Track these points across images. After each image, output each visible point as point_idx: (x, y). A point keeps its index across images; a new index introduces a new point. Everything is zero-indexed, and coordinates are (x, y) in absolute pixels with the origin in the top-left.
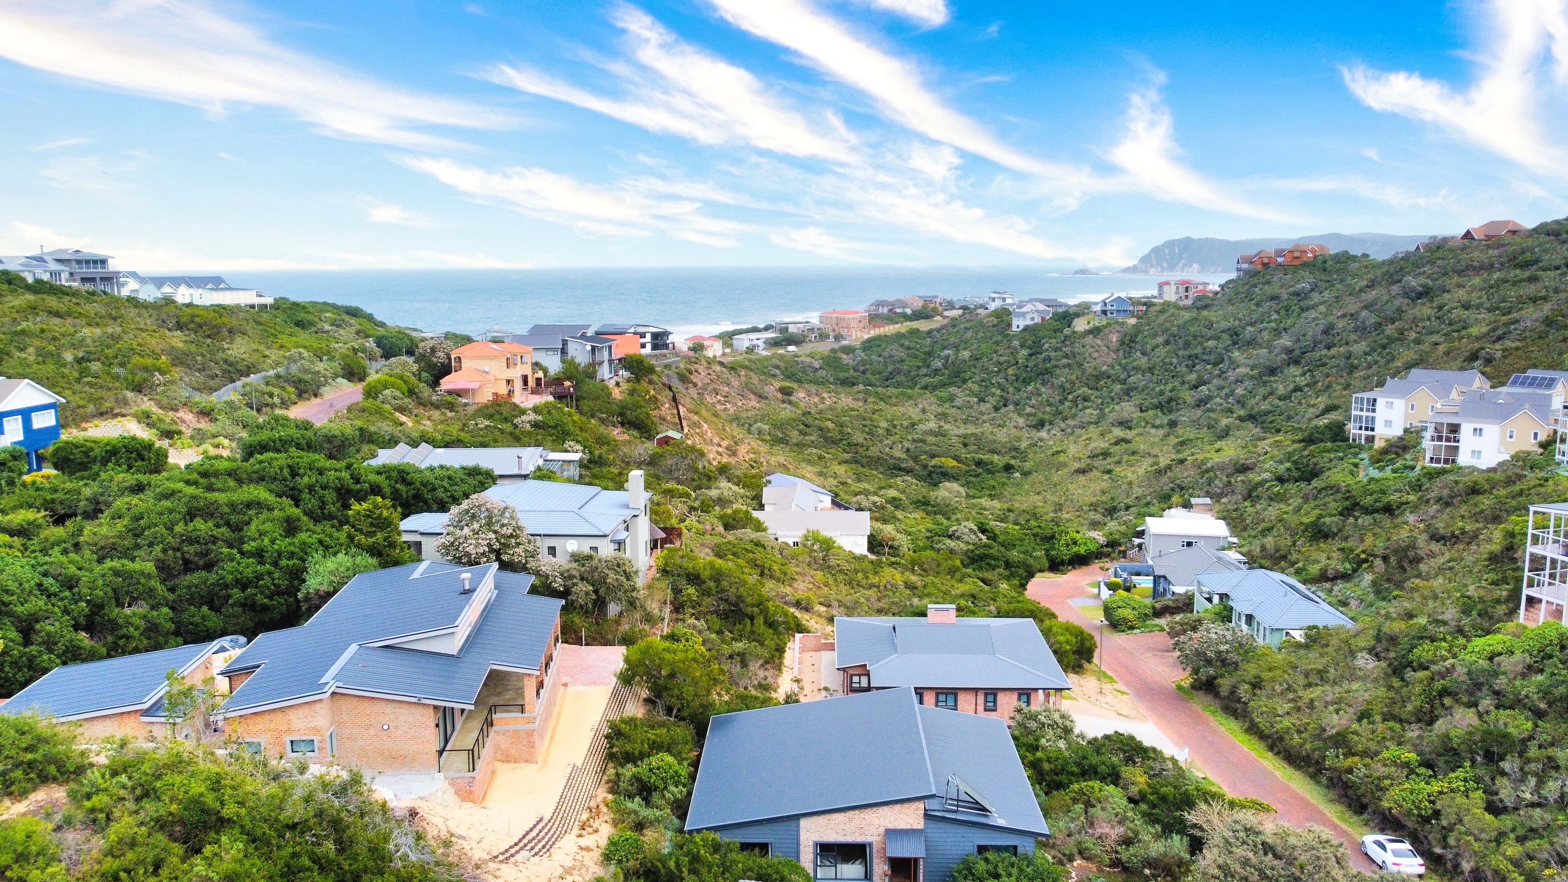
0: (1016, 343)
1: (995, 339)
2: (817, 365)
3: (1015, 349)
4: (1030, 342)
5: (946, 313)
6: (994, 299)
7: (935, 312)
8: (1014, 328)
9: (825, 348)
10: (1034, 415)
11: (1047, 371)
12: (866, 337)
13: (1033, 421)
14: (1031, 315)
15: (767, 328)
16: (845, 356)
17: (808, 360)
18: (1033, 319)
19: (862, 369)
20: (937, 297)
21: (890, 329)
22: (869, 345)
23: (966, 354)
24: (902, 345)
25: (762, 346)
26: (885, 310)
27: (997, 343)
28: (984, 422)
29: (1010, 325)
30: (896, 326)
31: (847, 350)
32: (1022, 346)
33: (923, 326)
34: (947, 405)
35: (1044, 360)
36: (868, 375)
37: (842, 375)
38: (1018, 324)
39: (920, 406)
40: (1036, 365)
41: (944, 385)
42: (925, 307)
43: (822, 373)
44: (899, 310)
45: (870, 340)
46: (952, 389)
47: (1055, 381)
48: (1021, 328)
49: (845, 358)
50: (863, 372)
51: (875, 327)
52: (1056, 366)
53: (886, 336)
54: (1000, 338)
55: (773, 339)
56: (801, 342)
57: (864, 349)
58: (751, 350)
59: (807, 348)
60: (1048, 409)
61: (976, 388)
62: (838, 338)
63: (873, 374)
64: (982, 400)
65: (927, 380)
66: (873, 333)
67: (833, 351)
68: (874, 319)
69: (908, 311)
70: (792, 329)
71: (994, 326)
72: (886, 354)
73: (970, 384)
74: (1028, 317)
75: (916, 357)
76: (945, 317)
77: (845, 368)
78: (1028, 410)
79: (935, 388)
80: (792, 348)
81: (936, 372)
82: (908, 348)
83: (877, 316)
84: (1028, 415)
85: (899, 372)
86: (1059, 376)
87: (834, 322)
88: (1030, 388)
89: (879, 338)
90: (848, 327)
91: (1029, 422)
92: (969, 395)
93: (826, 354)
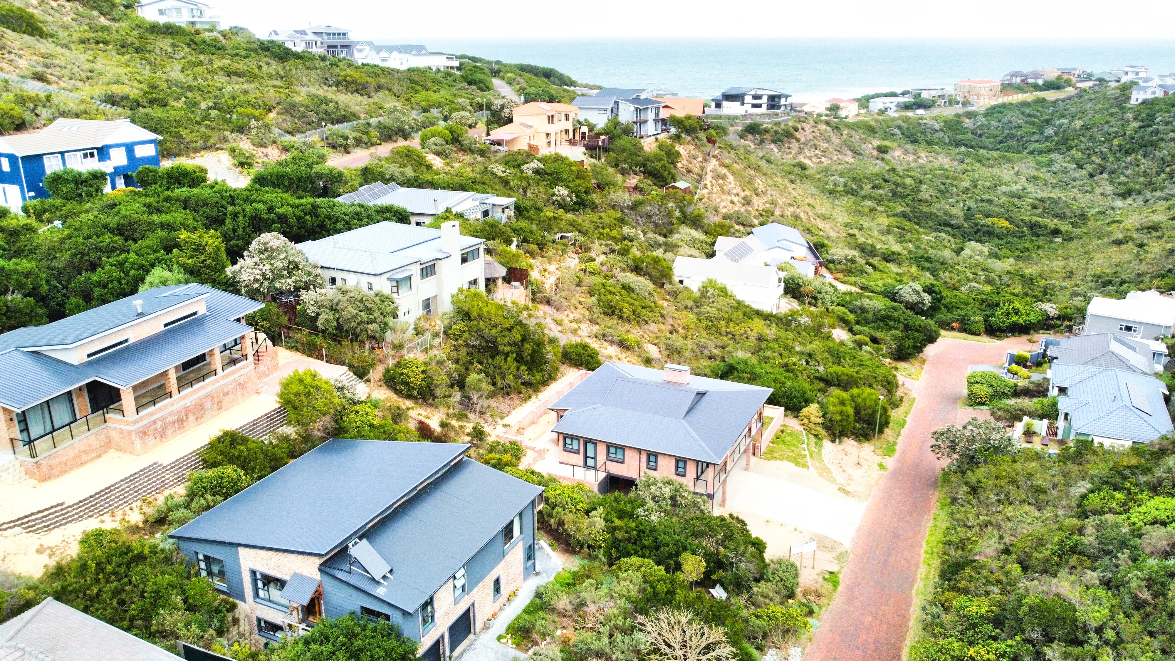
0: (1129, 115)
1: (1111, 110)
2: (937, 127)
3: (1128, 121)
4: (1144, 115)
5: (1079, 85)
6: (1127, 73)
7: (1068, 83)
8: (1133, 101)
9: (950, 112)
10: (1125, 184)
11: (1152, 144)
12: (992, 104)
13: (1122, 189)
14: (1153, 90)
15: (903, 94)
16: (968, 121)
17: (931, 122)
18: (1154, 93)
19: (979, 132)
20: (1076, 69)
21: (1017, 98)
22: (993, 111)
23: (1078, 123)
24: (1023, 113)
25: (894, 108)
26: (1018, 80)
27: (1111, 115)
28: (1073, 187)
29: (1129, 98)
30: (1025, 95)
31: (970, 115)
32: (1135, 119)
33: (1050, 95)
34: (1044, 170)
35: (1152, 133)
36: (984, 139)
37: (960, 137)
38: (1137, 97)
39: (1016, 169)
40: (1142, 138)
41: (1049, 151)
42: (1059, 78)
43: (941, 134)
44: (1031, 81)
45: (993, 108)
46: (1055, 156)
47: (1157, 154)
48: (1140, 101)
49: (967, 123)
50: (980, 136)
51: (1005, 95)
52: (1162, 140)
53: (1011, 104)
54: (1116, 110)
55: (904, 103)
56: (930, 106)
57: (985, 115)
58: (882, 112)
59: (934, 112)
60: (1142, 179)
61: (1078, 155)
62: (965, 104)
63: (988, 138)
64: (1080, 167)
65: (1037, 146)
66: (1000, 101)
67: (958, 115)
68: (1006, 87)
69: (1040, 82)
70: (925, 95)
71: (1116, 98)
72: (1005, 120)
73: (1073, 151)
74: (1149, 91)
75: (1033, 123)
76: (1076, 88)
77: (964, 131)
78: (1122, 179)
79: (1040, 153)
80: (920, 112)
81: (1047, 138)
82: (1029, 116)
83: (1010, 85)
84: (1120, 184)
85: (1012, 137)
86: (1163, 149)
87: (966, 90)
88: (1129, 159)
89: (1004, 106)
90: (978, 95)
91: (1117, 191)
92: (1069, 162)
93: (950, 117)
